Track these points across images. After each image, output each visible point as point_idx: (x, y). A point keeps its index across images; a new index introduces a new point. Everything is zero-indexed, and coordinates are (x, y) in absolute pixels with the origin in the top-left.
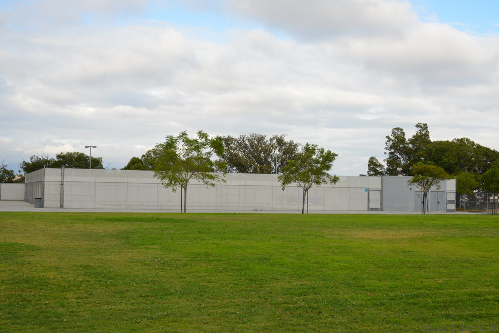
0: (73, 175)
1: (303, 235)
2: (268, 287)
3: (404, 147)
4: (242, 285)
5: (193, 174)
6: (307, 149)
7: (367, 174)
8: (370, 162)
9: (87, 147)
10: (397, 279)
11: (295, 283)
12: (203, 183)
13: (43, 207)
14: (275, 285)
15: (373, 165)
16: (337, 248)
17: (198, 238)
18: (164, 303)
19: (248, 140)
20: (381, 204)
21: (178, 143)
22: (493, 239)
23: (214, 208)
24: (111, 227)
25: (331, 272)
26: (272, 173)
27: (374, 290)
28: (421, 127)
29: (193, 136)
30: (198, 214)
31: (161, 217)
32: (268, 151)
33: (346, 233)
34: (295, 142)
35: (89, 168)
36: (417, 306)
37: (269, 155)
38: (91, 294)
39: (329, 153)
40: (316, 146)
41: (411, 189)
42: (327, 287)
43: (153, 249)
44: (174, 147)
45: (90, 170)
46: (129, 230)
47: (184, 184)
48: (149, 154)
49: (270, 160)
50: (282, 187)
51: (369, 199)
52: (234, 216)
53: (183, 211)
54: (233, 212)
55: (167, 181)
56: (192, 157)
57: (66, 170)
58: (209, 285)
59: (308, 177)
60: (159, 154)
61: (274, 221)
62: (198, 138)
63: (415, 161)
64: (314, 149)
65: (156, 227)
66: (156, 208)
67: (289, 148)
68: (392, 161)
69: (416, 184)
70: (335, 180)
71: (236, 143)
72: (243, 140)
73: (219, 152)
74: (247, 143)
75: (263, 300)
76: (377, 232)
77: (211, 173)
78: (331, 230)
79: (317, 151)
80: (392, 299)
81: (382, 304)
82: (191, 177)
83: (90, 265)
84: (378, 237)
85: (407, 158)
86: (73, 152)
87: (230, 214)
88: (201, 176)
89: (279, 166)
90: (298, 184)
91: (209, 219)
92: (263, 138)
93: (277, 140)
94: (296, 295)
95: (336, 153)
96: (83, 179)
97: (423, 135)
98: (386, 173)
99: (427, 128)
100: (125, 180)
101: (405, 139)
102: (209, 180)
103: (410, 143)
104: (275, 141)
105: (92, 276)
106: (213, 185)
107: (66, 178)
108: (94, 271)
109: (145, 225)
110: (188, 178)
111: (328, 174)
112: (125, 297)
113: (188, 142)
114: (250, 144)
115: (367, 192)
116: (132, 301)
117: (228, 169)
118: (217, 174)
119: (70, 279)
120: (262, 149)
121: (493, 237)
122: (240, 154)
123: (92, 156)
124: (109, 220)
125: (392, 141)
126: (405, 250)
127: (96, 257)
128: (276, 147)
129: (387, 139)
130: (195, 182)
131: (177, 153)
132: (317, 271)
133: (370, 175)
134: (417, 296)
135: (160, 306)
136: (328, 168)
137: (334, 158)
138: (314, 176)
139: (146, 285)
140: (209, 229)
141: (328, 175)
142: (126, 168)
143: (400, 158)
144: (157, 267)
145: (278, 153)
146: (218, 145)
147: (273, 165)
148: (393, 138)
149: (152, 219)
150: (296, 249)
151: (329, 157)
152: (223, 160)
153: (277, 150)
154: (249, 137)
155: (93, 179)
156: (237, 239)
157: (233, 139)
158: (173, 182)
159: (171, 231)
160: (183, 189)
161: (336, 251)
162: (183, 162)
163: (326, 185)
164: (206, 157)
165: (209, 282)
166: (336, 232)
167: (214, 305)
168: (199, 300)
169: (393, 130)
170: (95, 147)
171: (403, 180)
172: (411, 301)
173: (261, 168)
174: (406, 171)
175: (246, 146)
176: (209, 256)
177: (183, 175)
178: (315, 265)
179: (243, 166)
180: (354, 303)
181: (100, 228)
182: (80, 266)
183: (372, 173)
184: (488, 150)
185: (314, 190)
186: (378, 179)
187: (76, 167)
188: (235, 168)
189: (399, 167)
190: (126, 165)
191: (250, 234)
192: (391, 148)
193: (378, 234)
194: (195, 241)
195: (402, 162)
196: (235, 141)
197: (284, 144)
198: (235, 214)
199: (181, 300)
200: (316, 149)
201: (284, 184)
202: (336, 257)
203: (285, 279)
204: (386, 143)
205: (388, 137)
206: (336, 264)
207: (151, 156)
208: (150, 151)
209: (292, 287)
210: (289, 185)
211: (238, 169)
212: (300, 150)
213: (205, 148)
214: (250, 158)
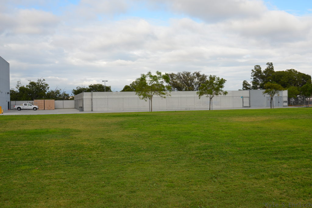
0: (97, 95)
1: (208, 121)
2: (189, 146)
3: (261, 75)
4: (176, 146)
5: (154, 93)
6: (211, 78)
7: (242, 89)
8: (243, 83)
9: (103, 81)
10: (253, 141)
11: (202, 144)
12: (160, 97)
13: (83, 111)
14: (192, 145)
15: (245, 85)
16: (224, 127)
17: (156, 123)
18: (138, 155)
19: (182, 75)
20: (250, 104)
21: (147, 77)
22: (305, 120)
23: (166, 109)
24: (114, 120)
25: (220, 138)
26: (194, 91)
27: (241, 146)
28: (269, 64)
29: (154, 74)
30: (157, 112)
31: (139, 114)
32: (192, 80)
33: (229, 119)
34: (205, 74)
35: (104, 91)
36: (261, 154)
37: (192, 81)
38: (104, 152)
39: (222, 79)
40: (215, 76)
41: (264, 96)
42: (218, 146)
43: (134, 129)
44: (145, 80)
45: (105, 92)
46: (123, 121)
47: (151, 97)
49: (193, 84)
51: (243, 102)
53: (150, 111)
54: (175, 111)
55: (142, 96)
56: (154, 84)
57: (94, 93)
58: (160, 146)
59: (212, 92)
60: (138, 83)
61: (195, 114)
62: (156, 75)
63: (266, 82)
64: (214, 78)
65: (136, 119)
66: (137, 110)
67: (202, 78)
68: (255, 82)
69: (267, 93)
70: (226, 93)
72: (179, 75)
73: (167, 81)
75: (186, 153)
76: (246, 118)
77: (164, 92)
78: (222, 118)
79: (216, 79)
80: (250, 151)
81: (244, 153)
83: (104, 138)
84: (246, 121)
85: (262, 80)
86: (96, 84)
88: (159, 94)
89: (198, 87)
90: (207, 95)
91: (162, 114)
92: (189, 73)
93: (196, 74)
94: (202, 150)
95: (225, 80)
96: (102, 97)
97: (270, 68)
98: (252, 88)
99: (272, 65)
100: (122, 97)
101: (261, 71)
102: (163, 95)
103: (264, 73)
104: (195, 74)
105: (104, 143)
106: (165, 97)
107: (94, 97)
108: (105, 141)
109: (131, 118)
110: (152, 94)
112: (120, 153)
113: (151, 76)
115: (242, 98)
116: (123, 155)
117: (172, 90)
118: (167, 92)
119: (94, 145)
120: (189, 79)
121: (305, 119)
122: (178, 82)
123: (106, 85)
124: (114, 116)
125: (255, 72)
126: (258, 127)
127: (107, 134)
128: (196, 78)
129: (252, 71)
130: (156, 97)
131: (146, 82)
132: (213, 138)
133: (244, 90)
134: (262, 149)
135: (136, 156)
136: (222, 87)
137: (225, 82)
138: (215, 91)
139: (130, 147)
140: (162, 119)
141: (222, 91)
142: (122, 91)
143: (259, 81)
144: (135, 138)
145: (197, 80)
146: (166, 77)
147: (195, 87)
148: (255, 71)
149: (135, 115)
150: (204, 128)
151: (222, 82)
152: (170, 85)
153: (197, 79)
154: (183, 73)
155: (106, 97)
156: (175, 123)
157: (174, 74)
158: (145, 97)
159: (143, 121)
160: (150, 100)
161: (224, 128)
162: (149, 87)
163: (221, 96)
164: (161, 84)
165: (160, 145)
167: (162, 155)
168: (155, 153)
169: (255, 66)
170: (107, 81)
171: (260, 91)
172: (259, 151)
173: (189, 88)
174: (262, 87)
175: (181, 78)
176: (161, 132)
177: (150, 93)
178: (213, 135)
179: (180, 88)
180: (230, 153)
181: (109, 120)
182: (99, 139)
183: (245, 88)
184: (304, 74)
185: (215, 98)
186: (248, 91)
187: (99, 91)
188: (176, 89)
189: (258, 85)
190: (122, 90)
191: (182, 121)
192: (254, 75)
193: (246, 119)
194: (155, 125)
195: (260, 83)
196: (176, 75)
197: (200, 76)
198: (176, 111)
199: (146, 154)
201: (200, 96)
202: (223, 131)
203: (197, 142)
204: (252, 73)
205: (252, 70)
206: (223, 135)
207: (134, 84)
208: (134, 82)
209: (201, 146)
210: (203, 96)
211: (177, 89)
212: (208, 79)
213: (160, 79)
214: (183, 84)
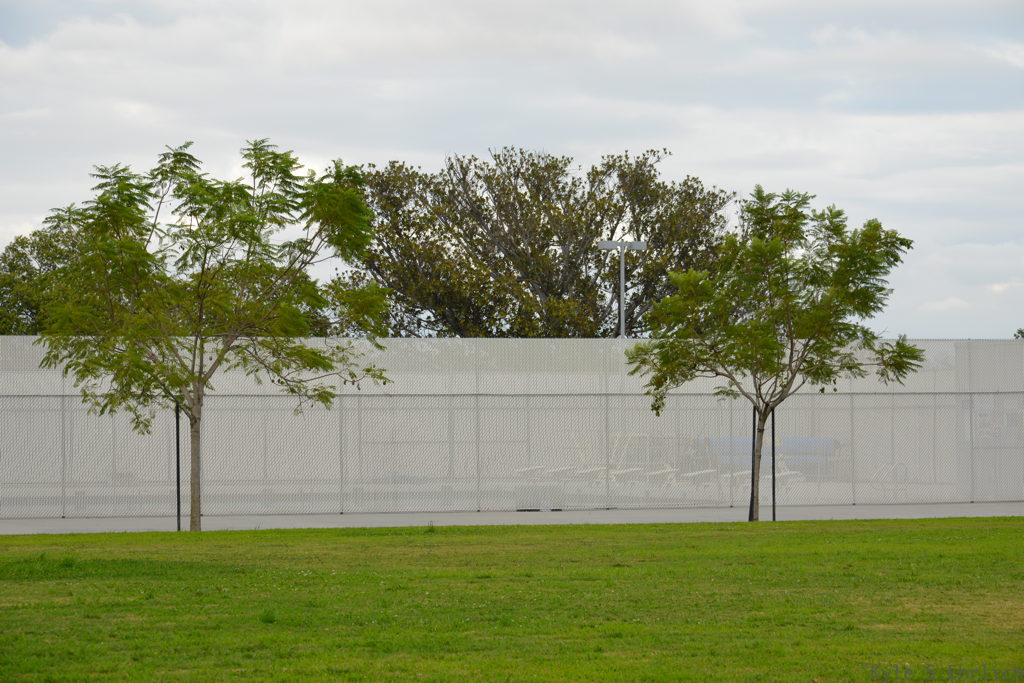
1: (754, 622)
5: (228, 348)
6: (761, 214)
12: (278, 389)
19: (488, 179)
21: (152, 201)
23: (335, 506)
26: (605, 334)
30: (257, 535)
31: (83, 555)
32: (580, 229)
33: (957, 608)
34: (709, 184)
37: (586, 248)
39: (873, 227)
40: (804, 200)
44: (136, 221)
47: (188, 395)
48: (22, 256)
49: (590, 271)
50: (651, 400)
52: (429, 539)
53: (186, 524)
54: (422, 522)
55: (105, 383)
56: (222, 265)
59: (776, 349)
60: (63, 256)
61: (618, 559)
64: (796, 217)
65: (58, 600)
67: (680, 213)
70: (901, 358)
71: (429, 197)
72: (463, 181)
73: (350, 241)
74: (482, 192)
77: (314, 343)
78: (888, 594)
79: (809, 226)
82: (219, 362)
87: (411, 531)
88: (264, 353)
89: (637, 300)
90: (723, 382)
91: (309, 560)
92: (555, 168)
93: (622, 176)
95: (903, 234)
102: (307, 374)
104: (612, 181)
106: (324, 396)
110: (208, 364)
111: (865, 332)
113: (198, 194)
114: (497, 199)
117: (393, 322)
118: (343, 342)
120: (554, 220)
122: (451, 247)
128: (620, 212)
130: (238, 387)
131: (151, 249)
136: (866, 302)
137: (897, 259)
138: (799, 344)
140: (311, 605)
141: (868, 338)
145: (629, 238)
146: (342, 206)
147: (609, 296)
149: (38, 567)
152: (369, 276)
153: (625, 223)
154: (492, 164)
157: (415, 175)
158: (136, 389)
159: (132, 618)
160: (185, 420)
162: (178, 290)
163: (860, 385)
164: (285, 263)
166: (914, 607)
173: (549, 310)
175: (476, 210)
177: (184, 353)
179: (464, 304)
188: (426, 315)
191: (505, 624)
196: (426, 182)
197: (658, 194)
198: (431, 530)
200: (806, 211)
201: (658, 382)
207: (29, 267)
210: (687, 386)
211: (442, 318)
212: (732, 222)
213: (281, 223)
214: (497, 266)
